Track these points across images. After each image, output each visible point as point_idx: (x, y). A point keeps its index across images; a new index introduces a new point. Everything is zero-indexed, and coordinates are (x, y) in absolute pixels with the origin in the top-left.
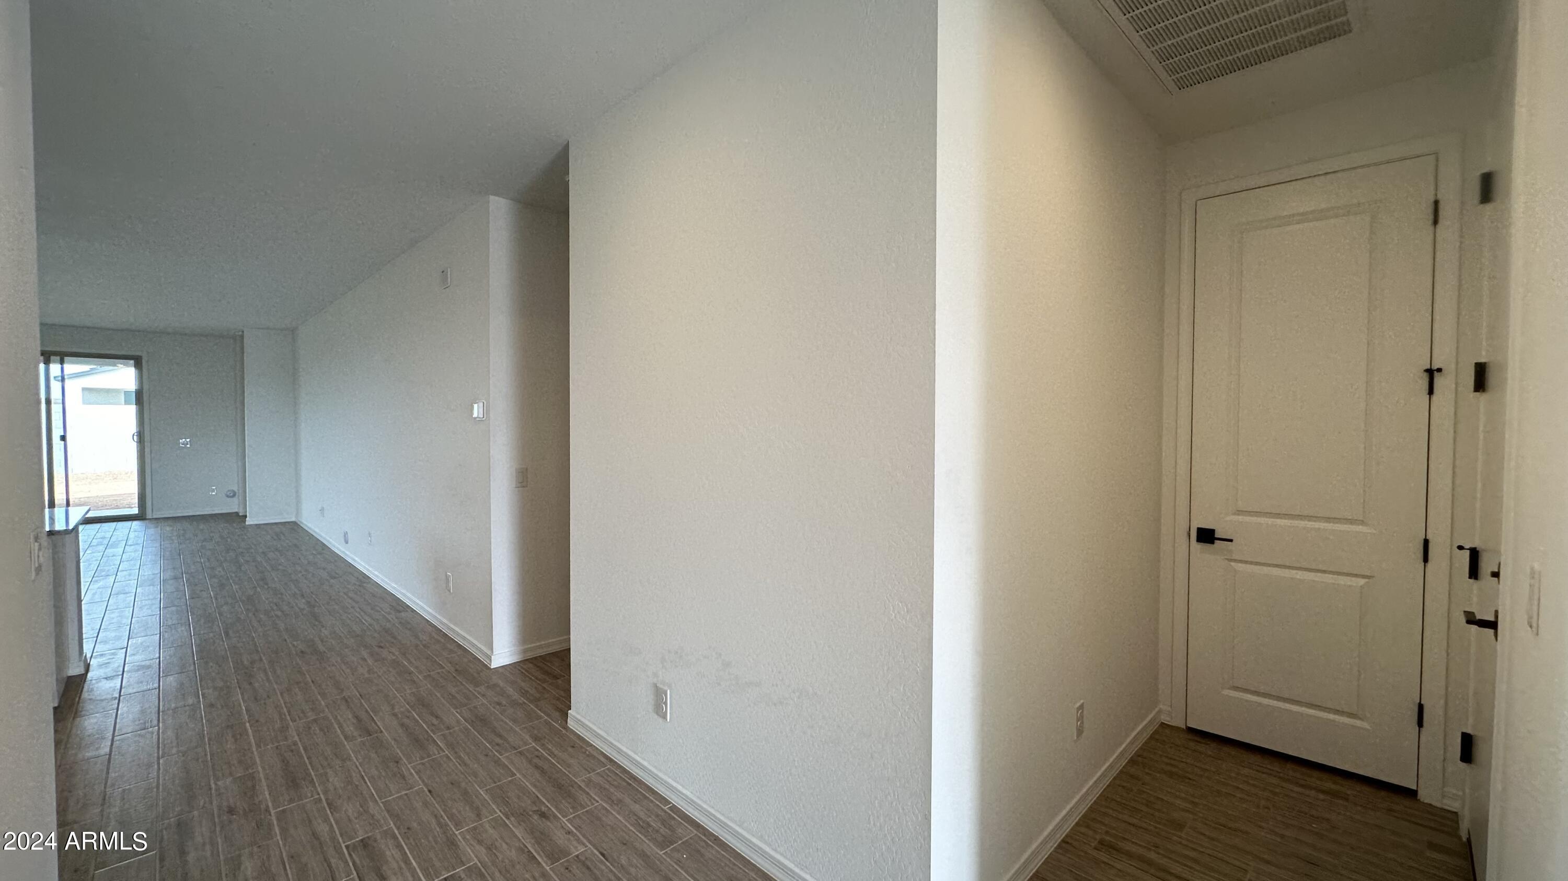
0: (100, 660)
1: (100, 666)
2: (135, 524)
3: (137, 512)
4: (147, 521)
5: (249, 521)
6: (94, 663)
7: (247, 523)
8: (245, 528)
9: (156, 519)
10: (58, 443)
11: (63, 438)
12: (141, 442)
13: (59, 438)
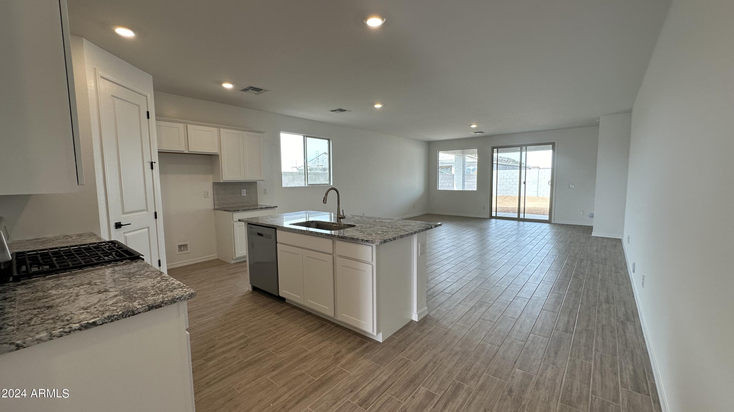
3: (548, 219)
4: (551, 224)
5: (594, 233)
7: (592, 235)
9: (555, 224)
10: (523, 185)
11: (525, 183)
12: (552, 185)
13: (523, 183)
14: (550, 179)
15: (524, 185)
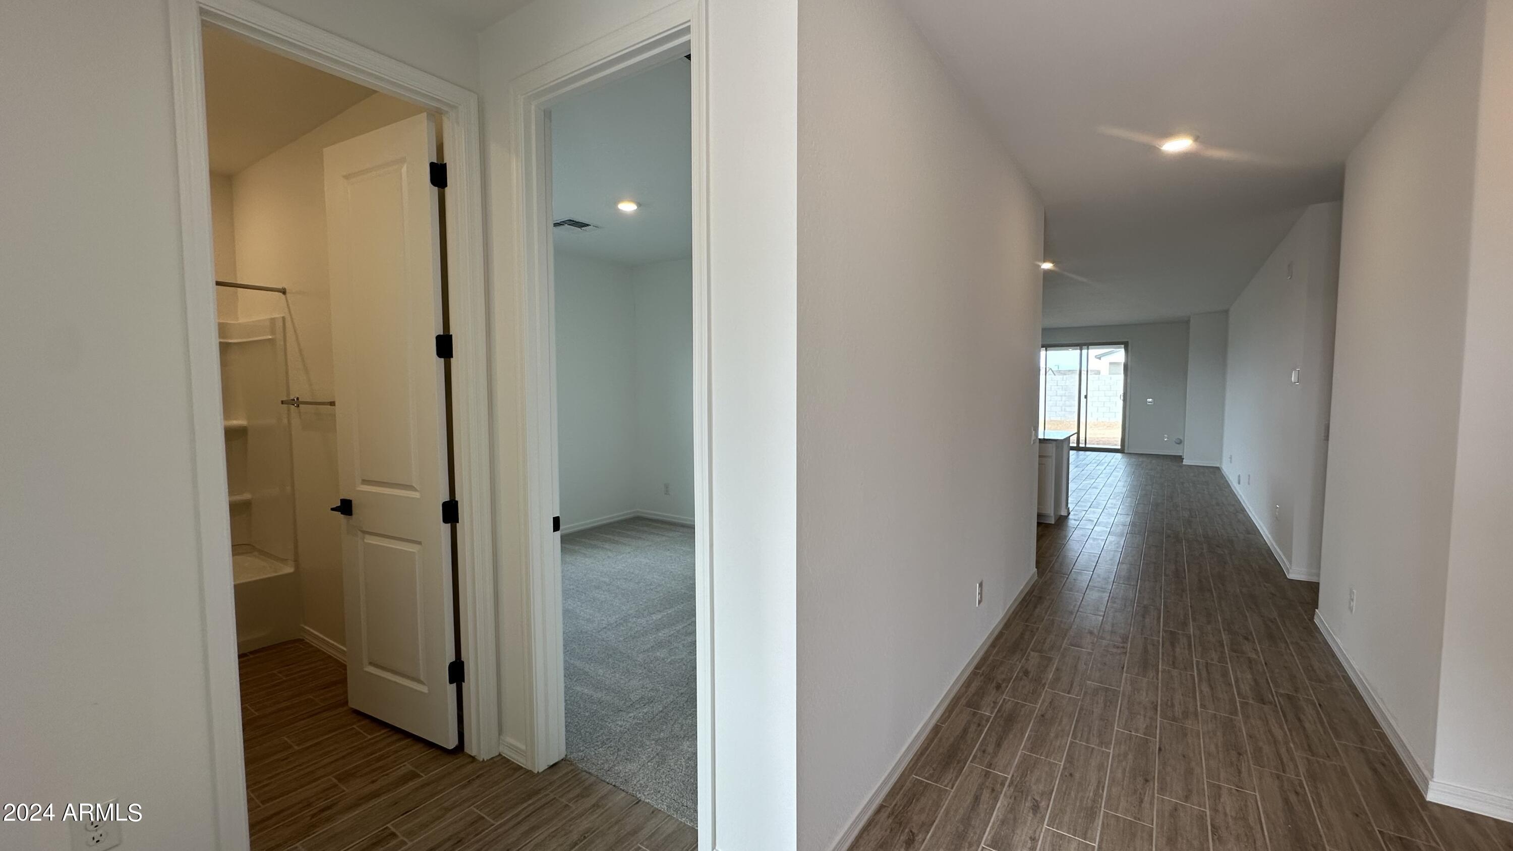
0: (1076, 513)
1: (1074, 515)
2: (1119, 456)
3: (1119, 447)
4: (1124, 454)
5: (1185, 462)
6: (1072, 513)
7: (1184, 463)
8: (1182, 466)
9: (1130, 453)
10: (1083, 400)
11: (1086, 397)
12: (1125, 400)
13: (1084, 397)
14: (1121, 392)
15: (1085, 399)
